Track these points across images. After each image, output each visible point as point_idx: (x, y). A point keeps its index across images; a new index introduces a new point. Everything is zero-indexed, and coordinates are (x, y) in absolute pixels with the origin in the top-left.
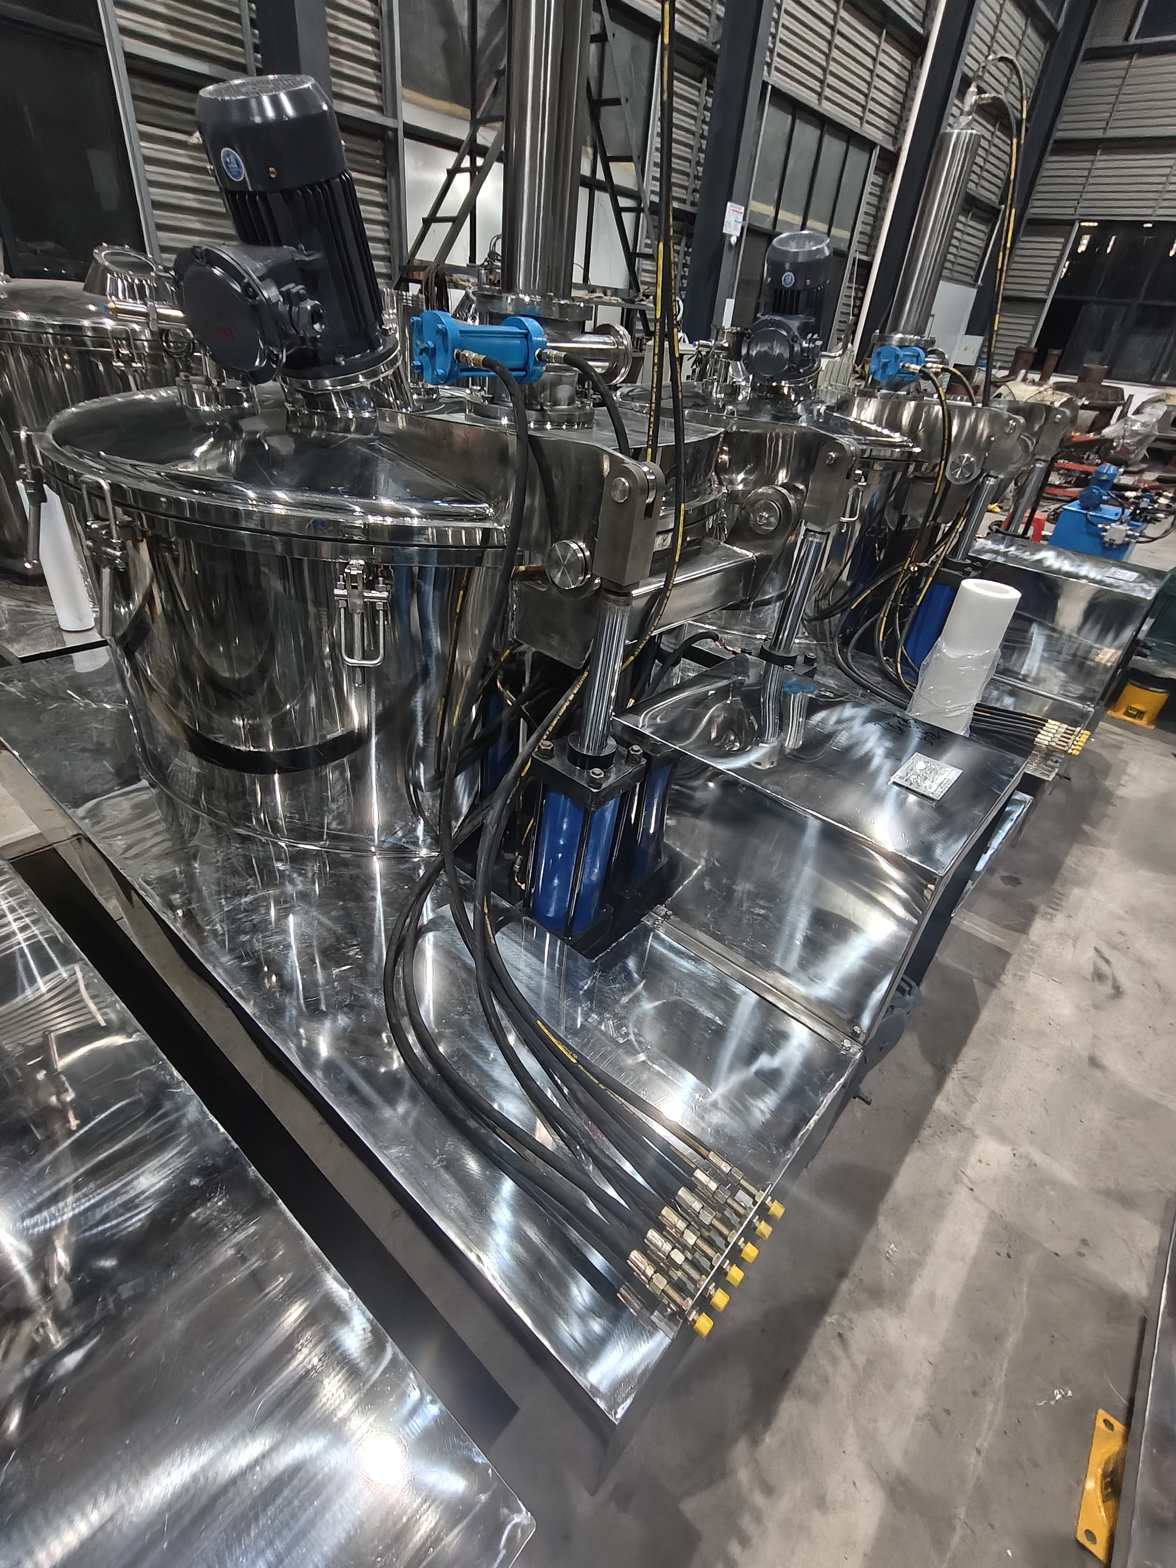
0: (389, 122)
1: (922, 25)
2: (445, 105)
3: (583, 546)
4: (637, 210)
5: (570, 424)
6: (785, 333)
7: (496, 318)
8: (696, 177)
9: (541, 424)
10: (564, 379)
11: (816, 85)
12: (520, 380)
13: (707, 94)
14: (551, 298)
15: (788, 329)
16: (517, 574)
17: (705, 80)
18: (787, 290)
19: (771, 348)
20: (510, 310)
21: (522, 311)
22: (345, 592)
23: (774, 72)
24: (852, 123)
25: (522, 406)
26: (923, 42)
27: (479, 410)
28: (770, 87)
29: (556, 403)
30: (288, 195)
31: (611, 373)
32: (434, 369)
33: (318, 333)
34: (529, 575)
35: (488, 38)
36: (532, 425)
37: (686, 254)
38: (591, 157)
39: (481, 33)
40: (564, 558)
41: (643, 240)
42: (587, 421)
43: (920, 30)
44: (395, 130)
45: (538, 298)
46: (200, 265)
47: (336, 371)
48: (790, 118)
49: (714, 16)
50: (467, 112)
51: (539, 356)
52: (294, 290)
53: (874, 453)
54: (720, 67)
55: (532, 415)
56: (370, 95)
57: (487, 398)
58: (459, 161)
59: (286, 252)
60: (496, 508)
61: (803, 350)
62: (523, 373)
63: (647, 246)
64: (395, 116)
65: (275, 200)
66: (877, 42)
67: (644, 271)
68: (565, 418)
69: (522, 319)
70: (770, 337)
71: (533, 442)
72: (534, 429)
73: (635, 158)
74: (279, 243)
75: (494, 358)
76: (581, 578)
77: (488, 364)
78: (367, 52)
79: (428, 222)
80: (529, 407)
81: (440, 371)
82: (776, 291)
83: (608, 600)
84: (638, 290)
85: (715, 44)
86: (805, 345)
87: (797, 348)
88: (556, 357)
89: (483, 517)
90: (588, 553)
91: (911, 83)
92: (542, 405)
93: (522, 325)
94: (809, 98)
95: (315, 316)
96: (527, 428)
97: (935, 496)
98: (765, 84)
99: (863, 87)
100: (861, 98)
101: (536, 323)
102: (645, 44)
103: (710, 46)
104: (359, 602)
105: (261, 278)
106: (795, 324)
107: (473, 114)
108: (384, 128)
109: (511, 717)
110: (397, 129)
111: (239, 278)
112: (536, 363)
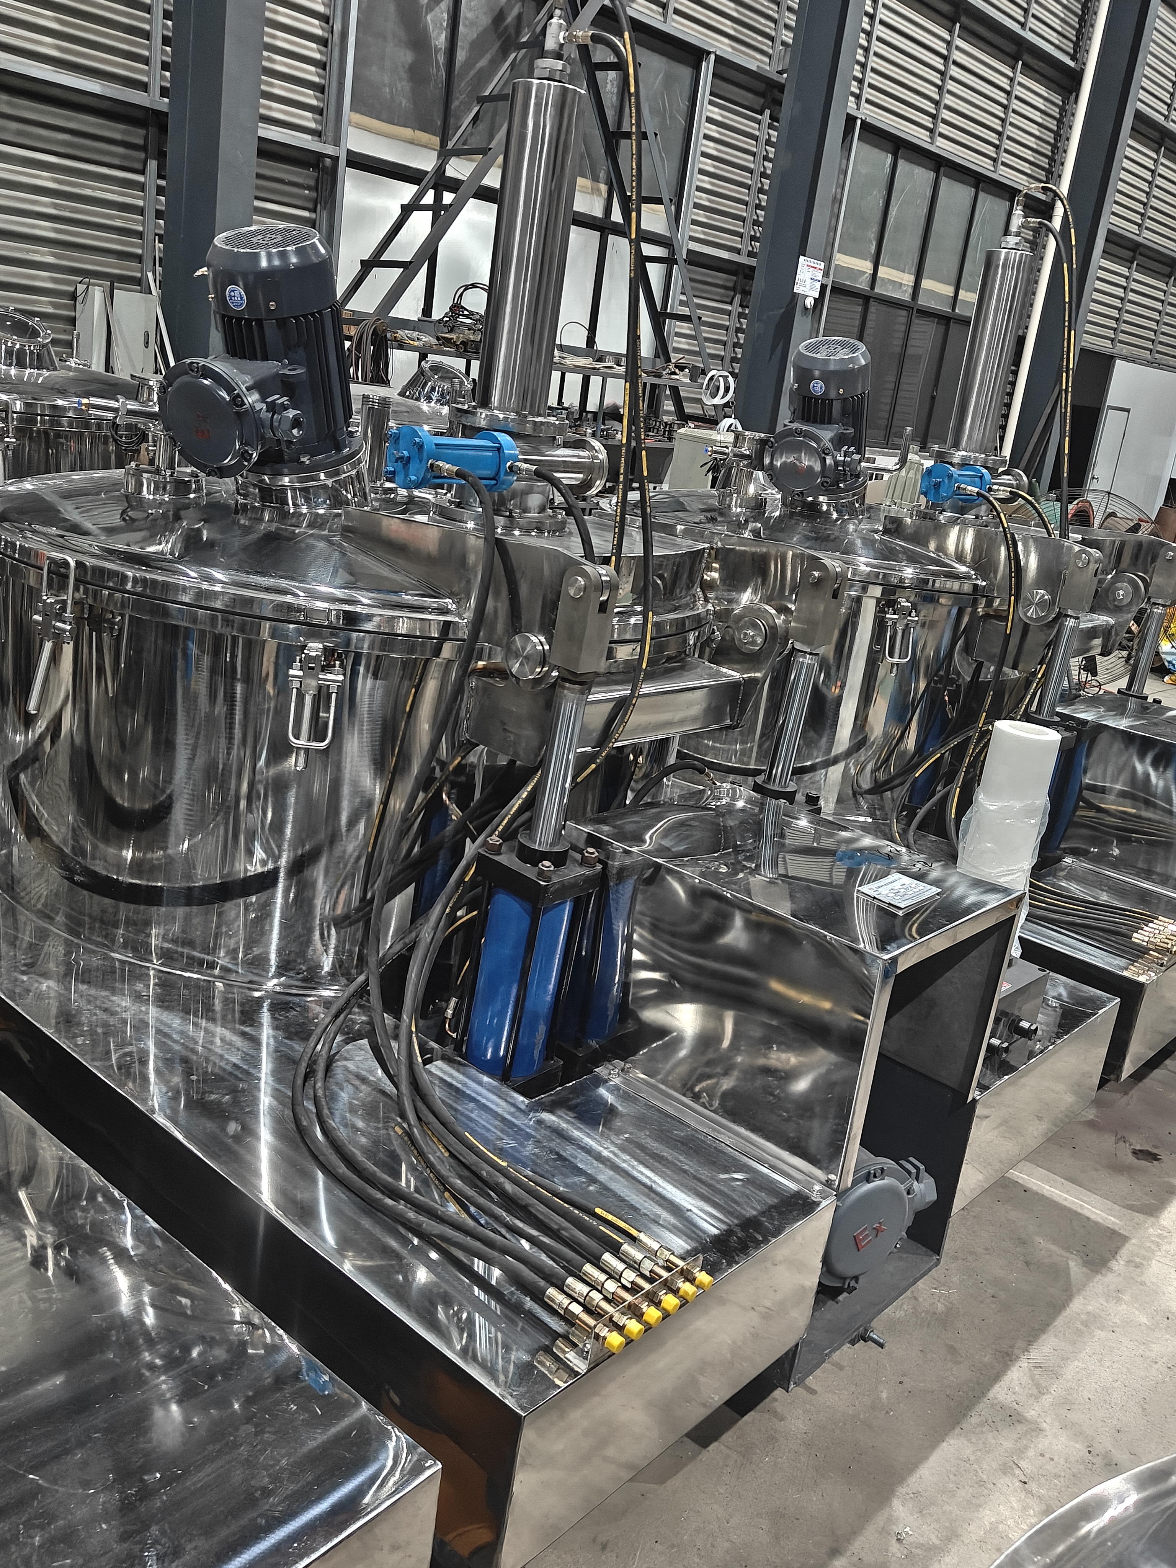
0: (329, 150)
1: (1073, 58)
2: (408, 132)
3: (543, 640)
4: (669, 261)
5: (540, 531)
6: (815, 445)
7: (471, 431)
8: (756, 223)
9: (509, 529)
10: (535, 488)
11: (927, 121)
12: (490, 488)
13: (770, 126)
14: (526, 417)
15: (817, 440)
16: (475, 671)
17: (767, 112)
18: (817, 399)
19: (799, 459)
20: (483, 424)
21: (496, 427)
22: (300, 673)
23: (864, 104)
24: (983, 166)
25: (491, 511)
26: (1076, 77)
27: (443, 512)
28: (859, 122)
29: (526, 510)
30: (282, 323)
31: (586, 485)
32: (407, 475)
33: (295, 437)
34: (486, 672)
35: (470, 63)
36: (499, 531)
37: (740, 316)
38: (605, 194)
39: (461, 55)
40: (524, 649)
41: (676, 296)
42: (559, 529)
43: (1072, 64)
44: (336, 159)
45: (512, 415)
46: (193, 377)
47: (298, 468)
48: (889, 158)
49: (778, 42)
50: (436, 140)
51: (511, 468)
52: (279, 401)
53: (937, 585)
54: (787, 99)
55: (500, 521)
56: (308, 120)
57: (453, 502)
58: (420, 195)
59: (270, 367)
60: (458, 603)
61: (837, 464)
62: (493, 482)
63: (682, 303)
64: (337, 143)
65: (270, 327)
66: (1011, 74)
67: (678, 335)
68: (535, 525)
69: (496, 434)
70: (797, 448)
71: (500, 545)
72: (502, 534)
73: (666, 199)
74: (265, 358)
75: (467, 470)
76: (538, 670)
77: (459, 474)
78: (310, 73)
79: (367, 266)
80: (497, 512)
81: (413, 478)
82: (804, 397)
83: (564, 688)
84: (668, 360)
85: (780, 73)
86: (840, 458)
87: (829, 461)
88: (527, 470)
89: (444, 611)
90: (547, 647)
91: (1063, 120)
92: (511, 511)
93: (495, 440)
94: (918, 136)
95: (296, 423)
96: (494, 533)
97: (1007, 637)
98: (851, 120)
99: (996, 124)
100: (993, 137)
101: (509, 438)
102: (685, 72)
103: (775, 77)
104: (314, 683)
105: (248, 389)
106: (826, 435)
107: (443, 144)
108: (321, 156)
109: (454, 836)
110: (338, 158)
111: (230, 389)
112: (506, 474)
